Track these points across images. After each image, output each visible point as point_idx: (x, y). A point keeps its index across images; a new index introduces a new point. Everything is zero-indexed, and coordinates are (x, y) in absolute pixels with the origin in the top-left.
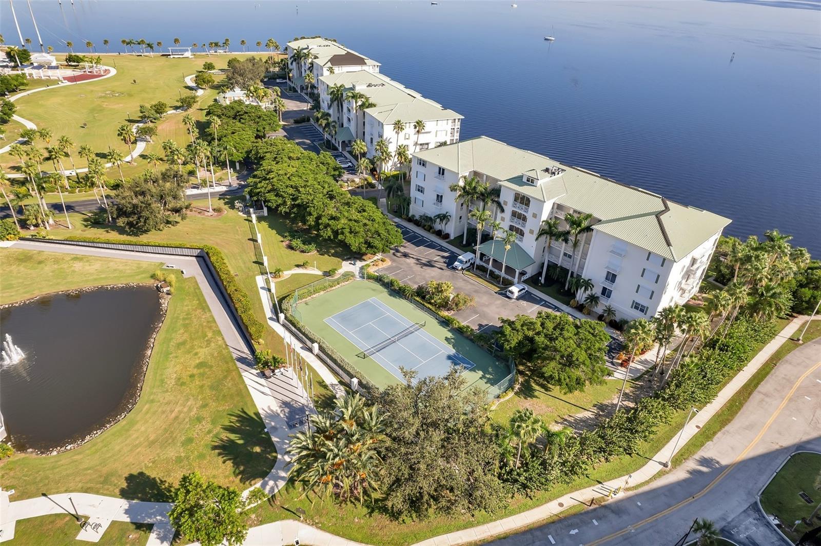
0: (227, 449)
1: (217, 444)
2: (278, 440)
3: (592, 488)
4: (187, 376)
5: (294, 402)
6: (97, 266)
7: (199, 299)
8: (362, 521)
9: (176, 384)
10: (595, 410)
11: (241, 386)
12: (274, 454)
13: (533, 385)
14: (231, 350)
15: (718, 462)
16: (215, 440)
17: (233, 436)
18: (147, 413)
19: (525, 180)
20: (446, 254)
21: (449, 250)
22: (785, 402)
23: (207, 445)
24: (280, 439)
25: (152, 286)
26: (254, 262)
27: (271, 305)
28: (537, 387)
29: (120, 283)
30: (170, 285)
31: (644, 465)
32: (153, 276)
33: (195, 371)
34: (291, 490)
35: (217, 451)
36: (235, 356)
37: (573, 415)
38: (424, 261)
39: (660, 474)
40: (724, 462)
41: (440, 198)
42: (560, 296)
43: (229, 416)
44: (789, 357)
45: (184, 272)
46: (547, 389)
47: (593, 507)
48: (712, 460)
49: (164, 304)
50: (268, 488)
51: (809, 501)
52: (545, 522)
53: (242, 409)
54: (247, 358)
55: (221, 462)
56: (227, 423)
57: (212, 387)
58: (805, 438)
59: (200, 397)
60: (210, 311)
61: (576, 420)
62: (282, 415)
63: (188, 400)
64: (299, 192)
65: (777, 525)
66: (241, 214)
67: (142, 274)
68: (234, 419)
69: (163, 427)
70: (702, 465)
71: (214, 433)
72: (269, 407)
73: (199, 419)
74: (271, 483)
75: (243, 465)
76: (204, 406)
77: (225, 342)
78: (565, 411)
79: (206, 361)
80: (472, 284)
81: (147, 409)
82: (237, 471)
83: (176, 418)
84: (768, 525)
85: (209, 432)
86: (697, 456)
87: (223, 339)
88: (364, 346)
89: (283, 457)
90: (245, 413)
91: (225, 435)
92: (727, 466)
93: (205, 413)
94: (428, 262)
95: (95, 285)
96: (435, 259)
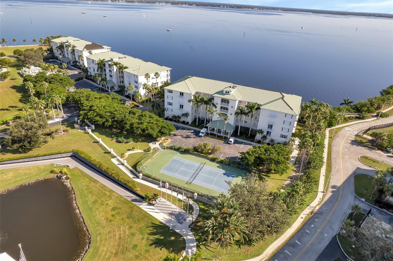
0: (157, 243)
1: (150, 243)
2: (179, 231)
3: (307, 208)
4: (110, 216)
5: (174, 212)
6: (11, 174)
7: (88, 178)
8: (238, 251)
9: (107, 222)
10: (289, 179)
11: (144, 213)
12: (182, 238)
13: (263, 176)
14: (125, 197)
15: (337, 186)
16: (148, 241)
17: (156, 237)
18: (101, 241)
19: (224, 92)
20: (192, 131)
21: (193, 129)
22: (341, 159)
23: (146, 245)
24: (180, 230)
25: (53, 177)
26: (104, 153)
27: (129, 171)
28: (265, 177)
29: (33, 180)
30: (66, 174)
31: (317, 195)
32: (52, 172)
33: (113, 213)
34: (200, 250)
35: (153, 246)
36: (129, 200)
37: (284, 184)
38: (185, 136)
39: (324, 196)
40: (339, 185)
41: (182, 107)
42: (248, 139)
43: (148, 228)
44: (333, 144)
45: (69, 165)
46: (268, 177)
47: (312, 214)
48: (335, 186)
49: (68, 185)
50: (190, 253)
51: (367, 190)
52: (301, 226)
53: (152, 223)
54: (136, 199)
55: (159, 250)
56: (149, 232)
57: (128, 218)
58: (354, 170)
59: (125, 224)
60: (99, 182)
61: (286, 185)
62: (173, 220)
63: (120, 227)
64: (114, 114)
65: (365, 201)
66: (80, 130)
67: (44, 172)
68: (151, 228)
69: (116, 244)
70: (333, 189)
71: (146, 238)
72: (164, 218)
73: (133, 234)
74: (190, 250)
75: (171, 247)
76: (131, 227)
77: (119, 195)
78: (280, 183)
79: (116, 206)
80: (211, 141)
81: (100, 239)
82: (170, 251)
83: (120, 238)
84: (363, 202)
85: (143, 239)
86: (330, 186)
87: (117, 193)
88: (187, 179)
89: (187, 237)
90: (155, 224)
91: (152, 237)
92: (340, 186)
93: (133, 230)
94: (187, 136)
95: (17, 185)
96: (189, 134)
